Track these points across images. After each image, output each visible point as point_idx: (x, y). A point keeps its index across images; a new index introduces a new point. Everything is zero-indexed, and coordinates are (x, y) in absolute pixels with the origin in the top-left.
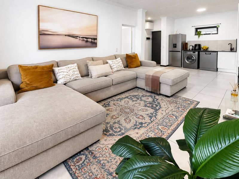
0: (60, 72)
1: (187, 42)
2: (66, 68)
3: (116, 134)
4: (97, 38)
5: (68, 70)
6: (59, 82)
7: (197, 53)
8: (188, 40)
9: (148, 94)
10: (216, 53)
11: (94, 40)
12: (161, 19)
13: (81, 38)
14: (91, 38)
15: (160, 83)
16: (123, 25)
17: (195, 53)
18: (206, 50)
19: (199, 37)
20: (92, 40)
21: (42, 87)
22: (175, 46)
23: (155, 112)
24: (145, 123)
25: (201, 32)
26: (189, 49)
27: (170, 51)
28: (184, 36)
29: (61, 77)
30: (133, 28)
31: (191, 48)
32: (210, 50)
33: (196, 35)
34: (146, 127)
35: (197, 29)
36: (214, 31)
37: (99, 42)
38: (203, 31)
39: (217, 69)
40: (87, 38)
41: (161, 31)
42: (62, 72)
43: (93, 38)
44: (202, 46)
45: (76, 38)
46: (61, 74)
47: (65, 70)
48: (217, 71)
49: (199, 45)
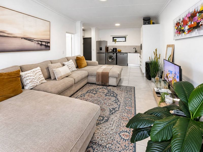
0: (27, 77)
1: (108, 46)
2: (31, 72)
3: (102, 122)
4: (50, 42)
5: (34, 74)
6: (26, 88)
7: (115, 54)
8: (108, 45)
9: (101, 87)
10: (126, 54)
11: (47, 43)
12: (91, 29)
13: (37, 41)
14: (45, 42)
15: (109, 77)
16: (67, 32)
17: (114, 54)
18: (120, 52)
19: (115, 43)
20: (46, 43)
21: (12, 95)
22: (101, 49)
23: (116, 99)
24: (116, 108)
25: (116, 40)
26: (110, 52)
27: (98, 53)
28: (106, 42)
29: (28, 82)
30: (73, 35)
31: (111, 50)
32: (122, 52)
33: (113, 41)
34: (118, 110)
35: (113, 38)
36: (124, 39)
37: (52, 45)
38: (118, 39)
39: (128, 64)
40: (41, 42)
41: (91, 38)
42: (29, 76)
43: (47, 42)
44: (117, 50)
45: (32, 41)
46: (28, 78)
47: (32, 74)
48: (128, 66)
49: (116, 49)
